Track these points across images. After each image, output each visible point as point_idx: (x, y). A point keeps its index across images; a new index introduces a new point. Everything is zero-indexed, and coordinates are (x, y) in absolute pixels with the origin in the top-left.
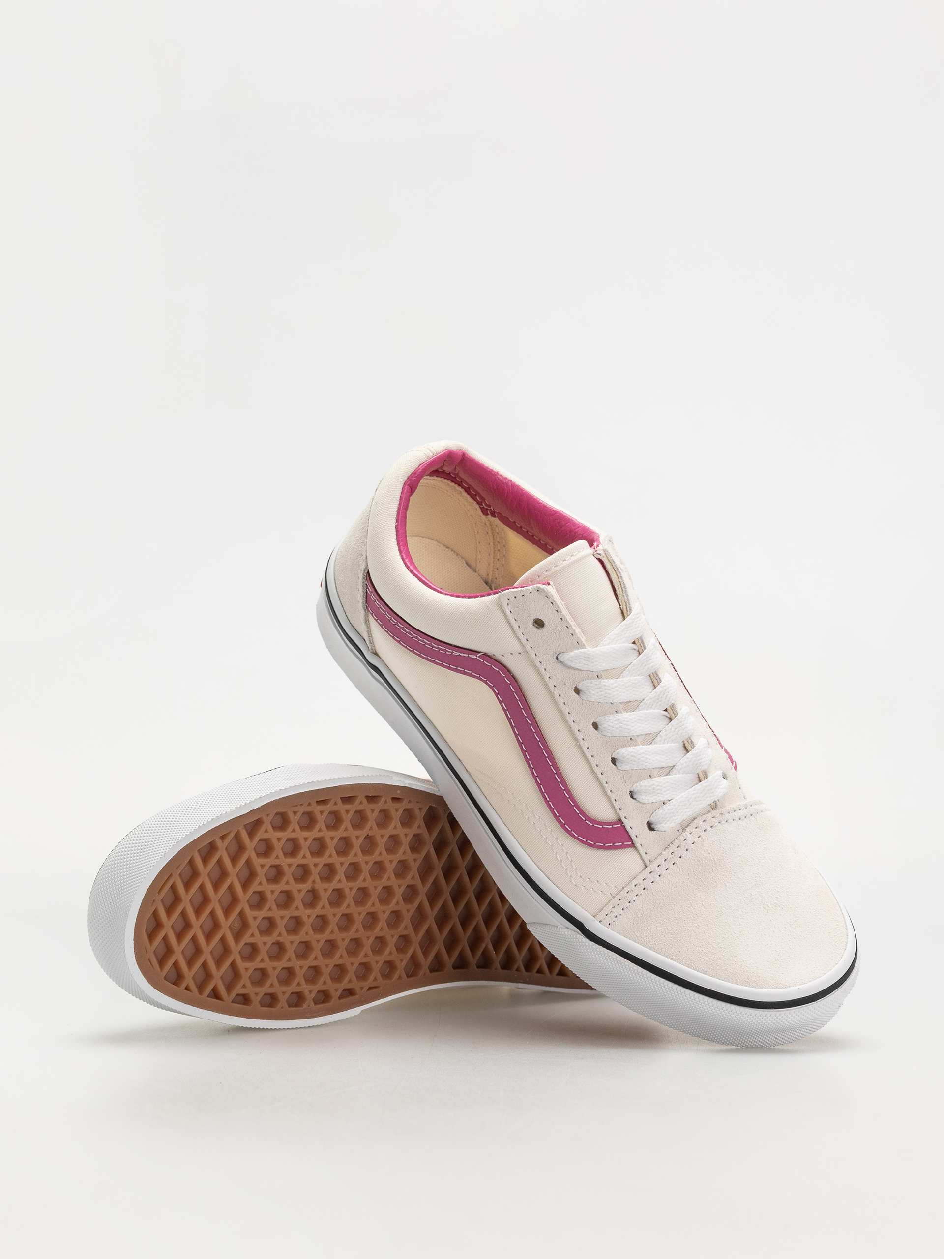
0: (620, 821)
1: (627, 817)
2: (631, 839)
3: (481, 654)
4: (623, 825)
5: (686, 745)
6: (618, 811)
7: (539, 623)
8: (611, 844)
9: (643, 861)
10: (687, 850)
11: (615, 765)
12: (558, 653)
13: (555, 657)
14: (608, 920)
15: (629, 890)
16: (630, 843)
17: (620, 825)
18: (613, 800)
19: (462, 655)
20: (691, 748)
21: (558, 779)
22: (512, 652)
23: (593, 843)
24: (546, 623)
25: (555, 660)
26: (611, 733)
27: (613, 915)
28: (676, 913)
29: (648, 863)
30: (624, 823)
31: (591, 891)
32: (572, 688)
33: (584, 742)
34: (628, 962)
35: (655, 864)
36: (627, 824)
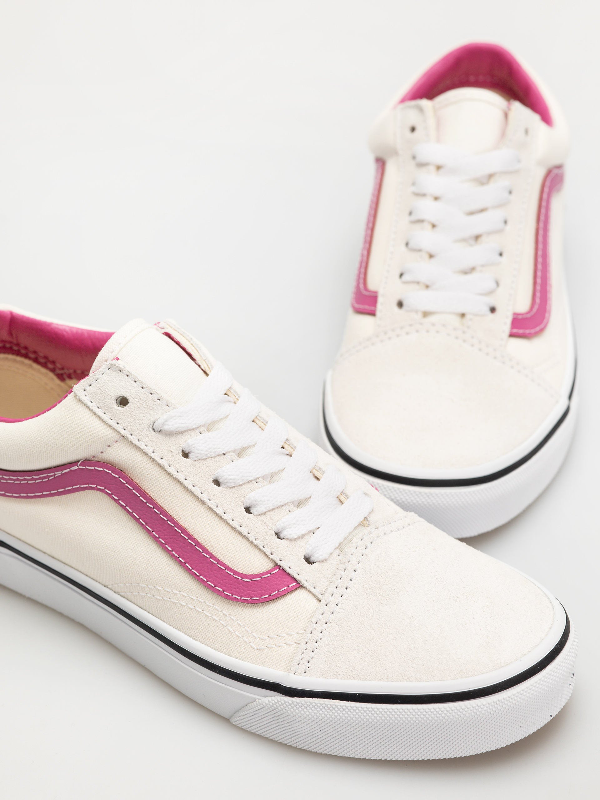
0: (278, 566)
1: (282, 558)
2: (295, 580)
3: (81, 461)
4: (281, 568)
5: (316, 475)
6: (271, 556)
7: (123, 402)
8: (276, 592)
9: (315, 596)
10: (355, 571)
11: (251, 513)
12: (152, 424)
13: (151, 429)
14: (302, 668)
15: (311, 629)
16: (295, 584)
17: (277, 570)
18: (262, 548)
19: (64, 472)
20: (321, 475)
21: (199, 549)
22: (109, 444)
23: (258, 598)
24: (130, 400)
25: (152, 431)
26: (235, 483)
27: (305, 661)
28: (368, 634)
29: (320, 596)
30: (282, 565)
31: (275, 647)
32: (179, 453)
33: (211, 501)
34: (338, 702)
35: (328, 594)
36: (285, 565)
